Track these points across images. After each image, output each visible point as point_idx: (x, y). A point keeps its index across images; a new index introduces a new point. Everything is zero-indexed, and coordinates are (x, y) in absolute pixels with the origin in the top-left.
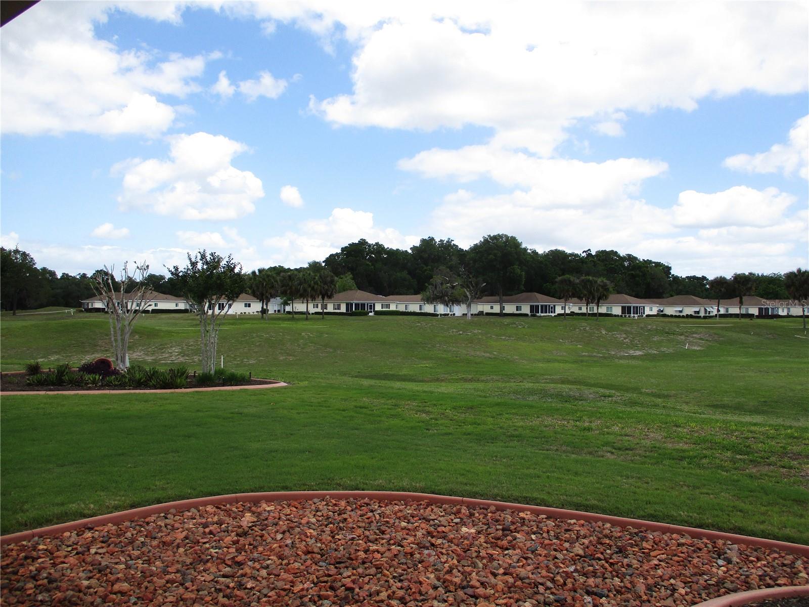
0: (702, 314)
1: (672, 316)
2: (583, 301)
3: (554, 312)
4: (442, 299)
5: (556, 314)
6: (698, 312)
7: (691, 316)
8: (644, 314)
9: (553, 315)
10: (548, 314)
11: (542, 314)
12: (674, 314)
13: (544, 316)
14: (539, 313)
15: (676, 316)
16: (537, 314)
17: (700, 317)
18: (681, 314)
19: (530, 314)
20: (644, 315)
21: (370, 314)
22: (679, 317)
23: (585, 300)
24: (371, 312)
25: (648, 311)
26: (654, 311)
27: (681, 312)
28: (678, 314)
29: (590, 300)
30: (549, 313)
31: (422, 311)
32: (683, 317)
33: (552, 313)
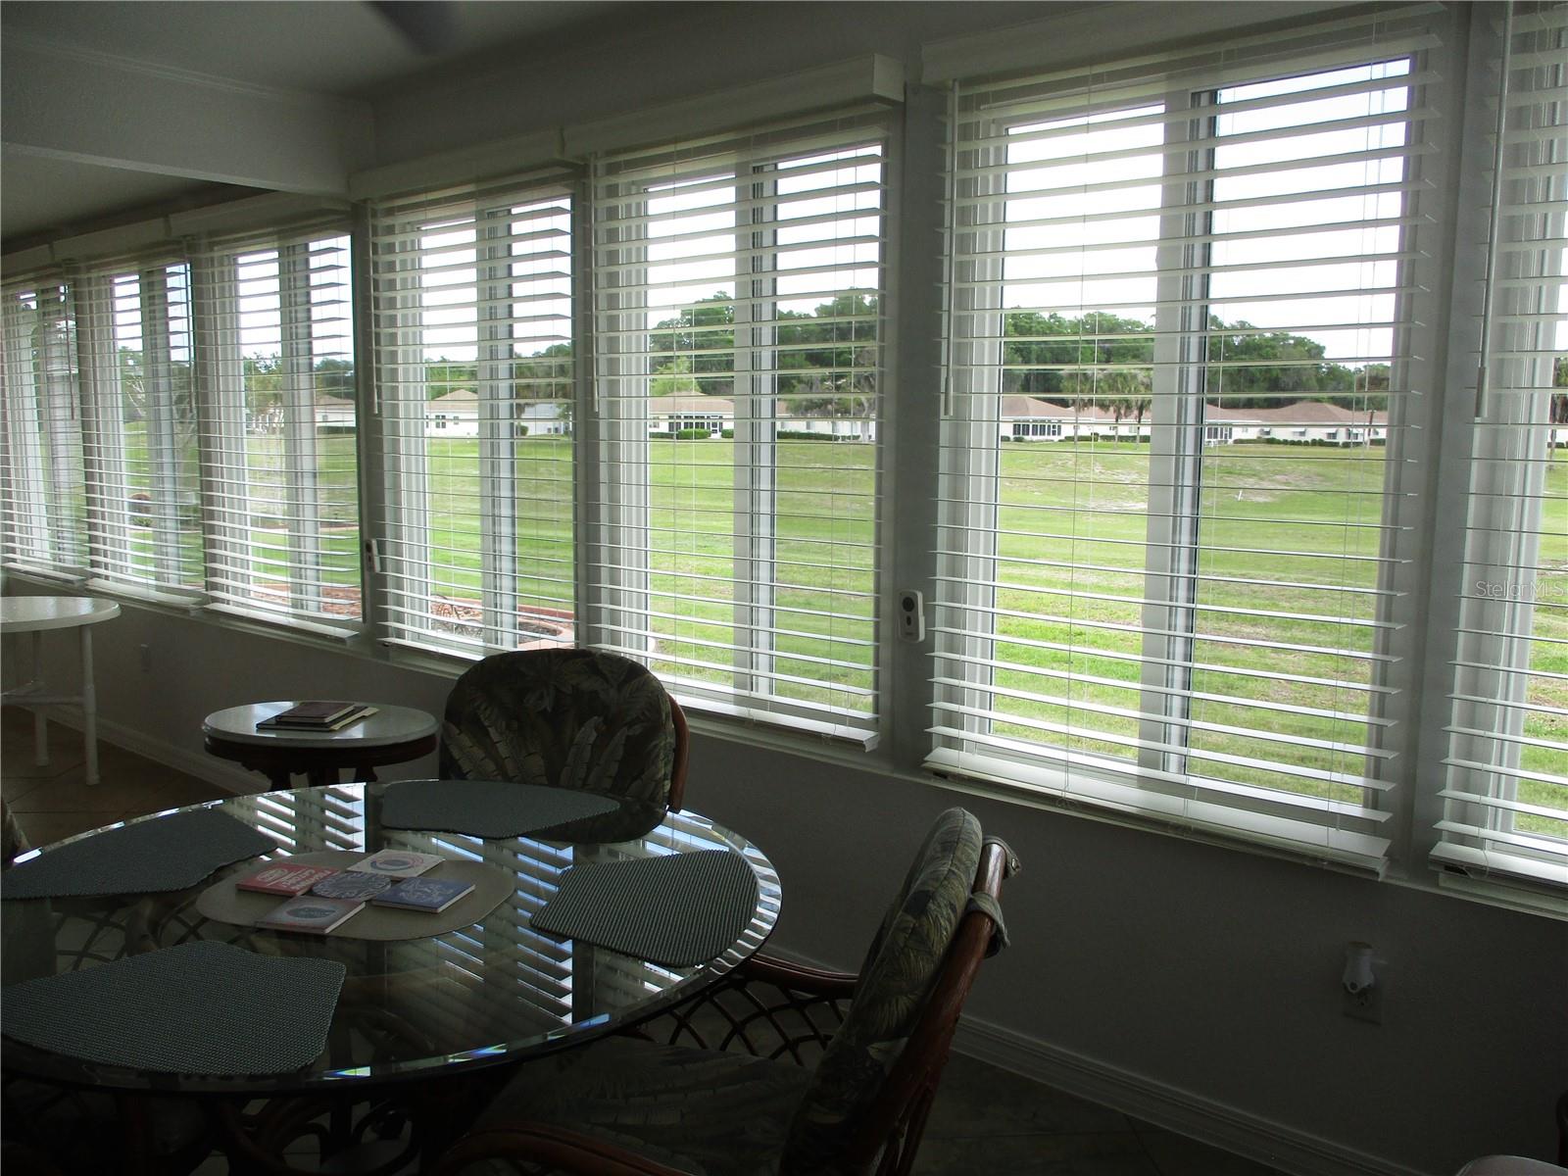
0: (1341, 438)
1: (1285, 442)
2: (1109, 413)
3: (1059, 434)
4: (823, 408)
5: (1062, 437)
6: (1334, 435)
7: (1320, 443)
8: (1230, 437)
9: (1056, 438)
10: (1046, 437)
11: (1035, 438)
12: (1290, 438)
13: (1037, 441)
14: (1028, 434)
15: (1293, 443)
16: (1026, 438)
17: (1336, 445)
18: (1303, 439)
19: (1012, 437)
20: (1230, 441)
21: (713, 436)
22: (1299, 443)
23: (1115, 411)
24: (715, 432)
25: (1238, 434)
26: (1253, 433)
27: (1303, 434)
28: (1296, 438)
29: (1122, 412)
30: (1049, 434)
31: (812, 431)
32: (1306, 443)
33: (1054, 434)
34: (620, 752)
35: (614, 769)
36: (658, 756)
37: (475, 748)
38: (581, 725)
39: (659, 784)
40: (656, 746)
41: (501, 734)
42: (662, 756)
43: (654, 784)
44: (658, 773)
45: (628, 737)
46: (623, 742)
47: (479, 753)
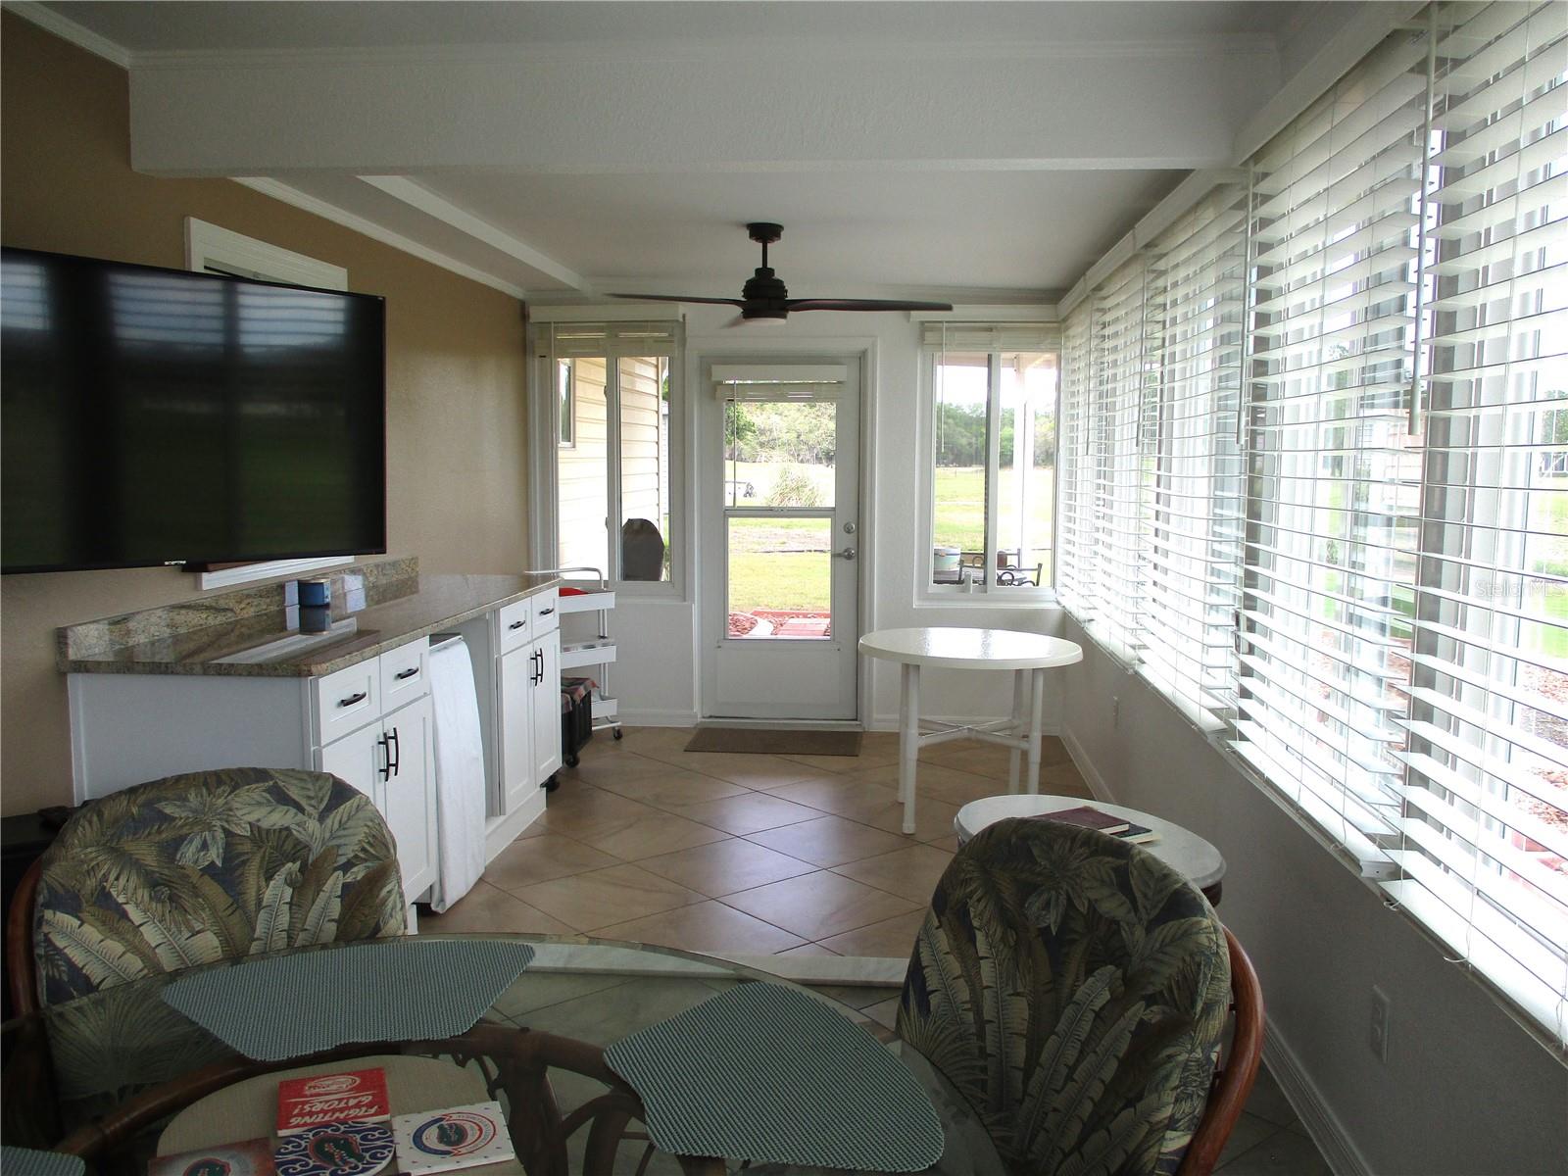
34: (1123, 1047)
35: (1109, 1072)
36: (1167, 1078)
37: (951, 957)
38: (1089, 973)
39: (1157, 1131)
40: (1170, 1057)
41: (991, 946)
42: (1175, 1081)
43: (1146, 1128)
44: (1158, 1109)
45: (1141, 1022)
46: (1133, 1028)
47: (955, 966)
